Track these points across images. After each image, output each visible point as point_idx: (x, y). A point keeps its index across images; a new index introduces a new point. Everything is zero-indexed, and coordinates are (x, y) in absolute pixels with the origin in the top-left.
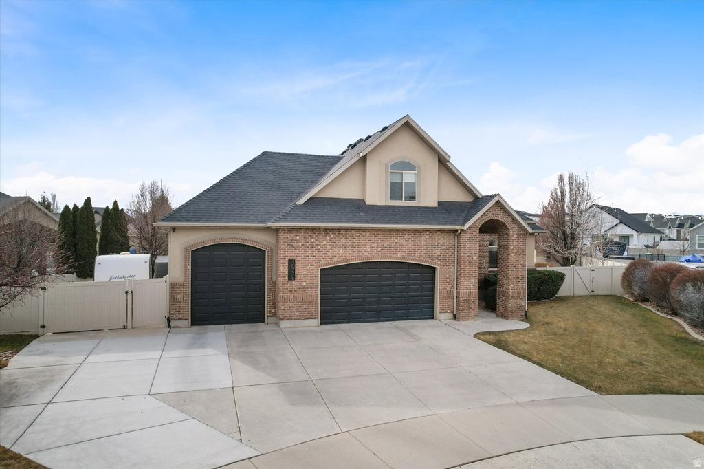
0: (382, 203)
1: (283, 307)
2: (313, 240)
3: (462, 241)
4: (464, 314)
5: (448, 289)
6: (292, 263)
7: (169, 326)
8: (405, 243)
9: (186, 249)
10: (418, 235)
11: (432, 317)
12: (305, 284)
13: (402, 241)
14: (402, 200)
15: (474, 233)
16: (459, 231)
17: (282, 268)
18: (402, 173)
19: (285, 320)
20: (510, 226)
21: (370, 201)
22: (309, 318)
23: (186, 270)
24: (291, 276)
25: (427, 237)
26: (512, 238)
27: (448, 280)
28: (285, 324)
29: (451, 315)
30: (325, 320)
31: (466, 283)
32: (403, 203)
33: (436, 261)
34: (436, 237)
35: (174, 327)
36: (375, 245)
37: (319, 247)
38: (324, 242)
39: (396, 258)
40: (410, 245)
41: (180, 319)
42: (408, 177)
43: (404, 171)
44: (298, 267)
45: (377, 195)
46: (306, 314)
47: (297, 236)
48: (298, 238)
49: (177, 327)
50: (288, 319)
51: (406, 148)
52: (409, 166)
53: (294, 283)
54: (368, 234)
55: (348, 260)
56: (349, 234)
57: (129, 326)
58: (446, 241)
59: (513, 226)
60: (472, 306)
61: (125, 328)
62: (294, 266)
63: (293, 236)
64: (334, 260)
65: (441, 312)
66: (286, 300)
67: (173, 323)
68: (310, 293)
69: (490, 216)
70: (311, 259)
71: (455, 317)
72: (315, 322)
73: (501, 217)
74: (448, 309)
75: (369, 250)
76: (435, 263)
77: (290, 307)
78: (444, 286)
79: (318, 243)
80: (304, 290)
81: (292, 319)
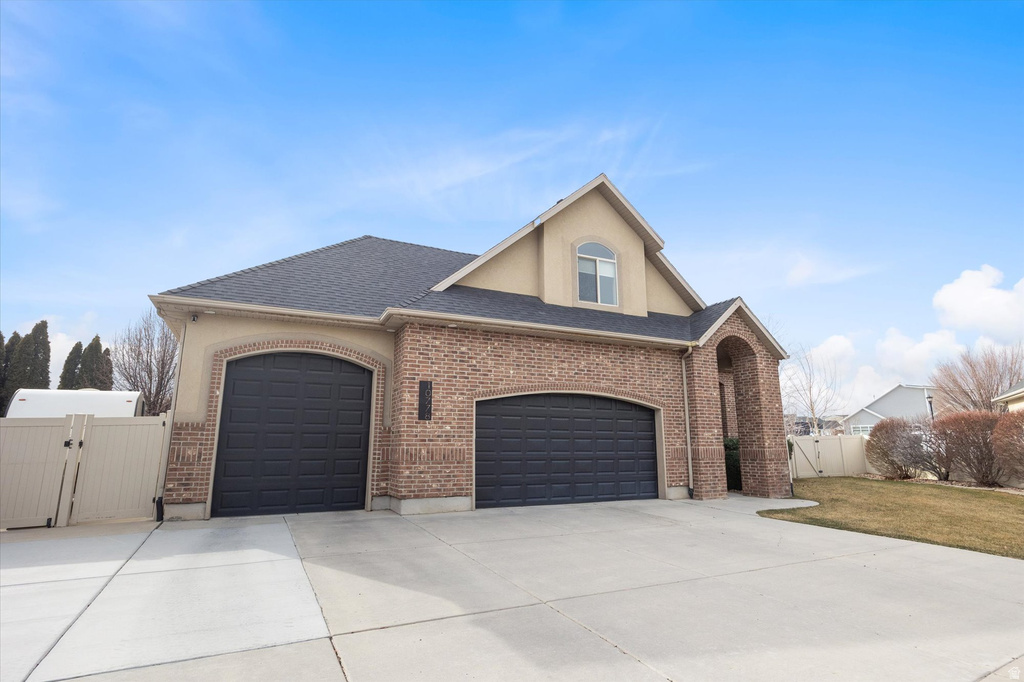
0: (569, 304)
1: (407, 472)
2: (464, 349)
3: (696, 367)
5: (678, 446)
6: (425, 389)
7: (160, 517)
8: (610, 365)
9: (217, 357)
10: (629, 353)
11: (654, 493)
12: (448, 428)
13: (606, 362)
14: (598, 302)
15: (711, 356)
16: (690, 349)
17: (407, 396)
18: (595, 261)
19: (409, 497)
20: (756, 348)
21: (549, 298)
22: (454, 495)
23: (211, 397)
24: (425, 412)
25: (642, 358)
26: (760, 366)
27: (676, 431)
28: (409, 507)
29: (684, 491)
30: (483, 501)
31: (706, 434)
32: (599, 305)
33: (657, 398)
34: (656, 359)
35: (171, 520)
36: (565, 365)
37: (474, 362)
38: (482, 353)
39: (599, 389)
40: (618, 370)
41: (187, 502)
42: (605, 270)
43: (598, 259)
44: (437, 396)
45: (559, 291)
46: (450, 485)
47: (435, 338)
48: (437, 343)
49: (178, 519)
50: (416, 497)
51: (600, 225)
52: (607, 253)
53: (430, 426)
54: (554, 346)
55: (522, 389)
56: (524, 343)
57: (62, 520)
58: (668, 366)
59: (760, 348)
60: (718, 473)
61: (49, 525)
62: (430, 393)
63: (428, 339)
64: (500, 387)
65: (671, 486)
66: (413, 458)
67: (169, 511)
68: (457, 445)
69: (730, 331)
70: (459, 382)
71: (691, 495)
72: (466, 502)
73: (744, 334)
74: (681, 481)
75: (556, 373)
76: (655, 402)
77: (421, 472)
78: (671, 440)
79: (471, 354)
80: (448, 441)
81: (423, 497)
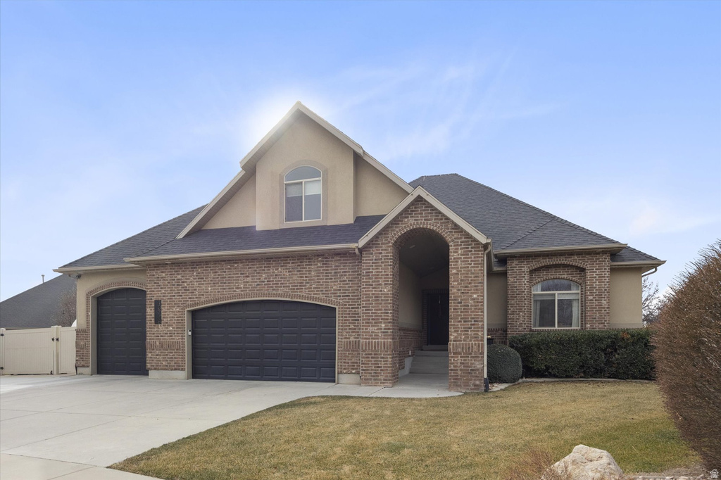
0: (276, 227)
1: (150, 355)
2: (179, 277)
4: (368, 376)
5: (352, 339)
6: (158, 304)
7: (77, 373)
8: (288, 274)
9: (87, 295)
10: (306, 262)
11: (332, 378)
12: (171, 328)
13: (284, 272)
14: (302, 220)
15: (384, 253)
17: (148, 310)
18: (301, 183)
19: (152, 369)
20: (449, 237)
21: (260, 226)
22: (176, 370)
23: (88, 316)
24: (158, 320)
25: (319, 264)
27: (352, 326)
28: (153, 375)
29: (356, 377)
30: (199, 374)
33: (333, 299)
34: (333, 264)
35: (80, 374)
36: (249, 279)
37: (185, 284)
38: (190, 277)
39: (277, 295)
40: (295, 277)
41: (83, 366)
42: (313, 188)
43: (304, 181)
44: (164, 308)
45: (269, 217)
46: (172, 363)
47: (163, 272)
48: (164, 275)
49: (82, 374)
50: (155, 369)
52: (313, 173)
53: (161, 328)
54: (241, 265)
55: (216, 300)
56: (218, 267)
57: (55, 372)
59: (456, 235)
61: (51, 374)
62: (160, 307)
63: (159, 273)
64: (202, 300)
65: (341, 373)
67: (79, 370)
68: (177, 339)
70: (177, 299)
71: (361, 380)
72: (182, 375)
73: (432, 225)
74: (353, 369)
75: (242, 286)
76: (330, 302)
77: (157, 355)
78: (345, 334)
79: (184, 279)
80: (171, 336)
81: (158, 369)
